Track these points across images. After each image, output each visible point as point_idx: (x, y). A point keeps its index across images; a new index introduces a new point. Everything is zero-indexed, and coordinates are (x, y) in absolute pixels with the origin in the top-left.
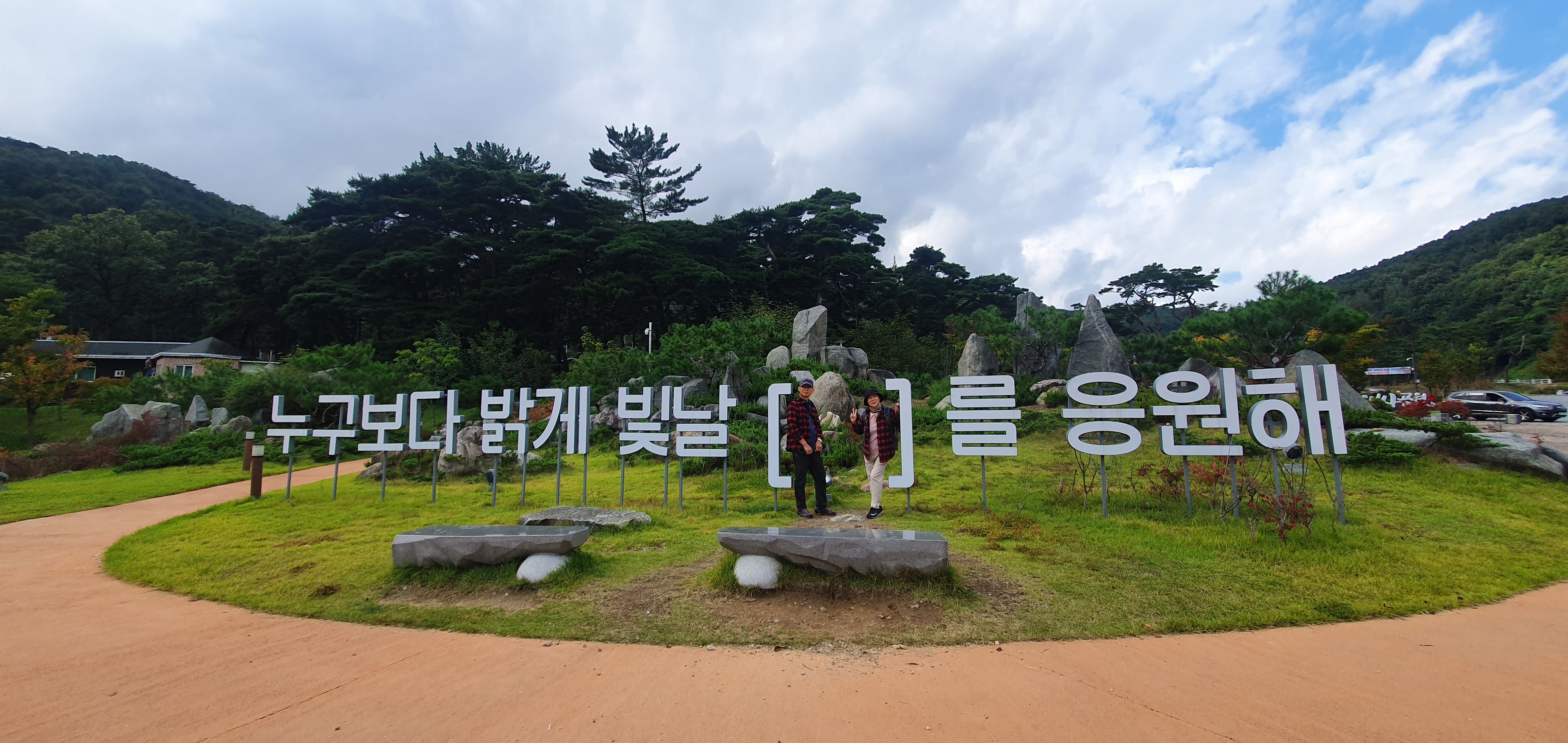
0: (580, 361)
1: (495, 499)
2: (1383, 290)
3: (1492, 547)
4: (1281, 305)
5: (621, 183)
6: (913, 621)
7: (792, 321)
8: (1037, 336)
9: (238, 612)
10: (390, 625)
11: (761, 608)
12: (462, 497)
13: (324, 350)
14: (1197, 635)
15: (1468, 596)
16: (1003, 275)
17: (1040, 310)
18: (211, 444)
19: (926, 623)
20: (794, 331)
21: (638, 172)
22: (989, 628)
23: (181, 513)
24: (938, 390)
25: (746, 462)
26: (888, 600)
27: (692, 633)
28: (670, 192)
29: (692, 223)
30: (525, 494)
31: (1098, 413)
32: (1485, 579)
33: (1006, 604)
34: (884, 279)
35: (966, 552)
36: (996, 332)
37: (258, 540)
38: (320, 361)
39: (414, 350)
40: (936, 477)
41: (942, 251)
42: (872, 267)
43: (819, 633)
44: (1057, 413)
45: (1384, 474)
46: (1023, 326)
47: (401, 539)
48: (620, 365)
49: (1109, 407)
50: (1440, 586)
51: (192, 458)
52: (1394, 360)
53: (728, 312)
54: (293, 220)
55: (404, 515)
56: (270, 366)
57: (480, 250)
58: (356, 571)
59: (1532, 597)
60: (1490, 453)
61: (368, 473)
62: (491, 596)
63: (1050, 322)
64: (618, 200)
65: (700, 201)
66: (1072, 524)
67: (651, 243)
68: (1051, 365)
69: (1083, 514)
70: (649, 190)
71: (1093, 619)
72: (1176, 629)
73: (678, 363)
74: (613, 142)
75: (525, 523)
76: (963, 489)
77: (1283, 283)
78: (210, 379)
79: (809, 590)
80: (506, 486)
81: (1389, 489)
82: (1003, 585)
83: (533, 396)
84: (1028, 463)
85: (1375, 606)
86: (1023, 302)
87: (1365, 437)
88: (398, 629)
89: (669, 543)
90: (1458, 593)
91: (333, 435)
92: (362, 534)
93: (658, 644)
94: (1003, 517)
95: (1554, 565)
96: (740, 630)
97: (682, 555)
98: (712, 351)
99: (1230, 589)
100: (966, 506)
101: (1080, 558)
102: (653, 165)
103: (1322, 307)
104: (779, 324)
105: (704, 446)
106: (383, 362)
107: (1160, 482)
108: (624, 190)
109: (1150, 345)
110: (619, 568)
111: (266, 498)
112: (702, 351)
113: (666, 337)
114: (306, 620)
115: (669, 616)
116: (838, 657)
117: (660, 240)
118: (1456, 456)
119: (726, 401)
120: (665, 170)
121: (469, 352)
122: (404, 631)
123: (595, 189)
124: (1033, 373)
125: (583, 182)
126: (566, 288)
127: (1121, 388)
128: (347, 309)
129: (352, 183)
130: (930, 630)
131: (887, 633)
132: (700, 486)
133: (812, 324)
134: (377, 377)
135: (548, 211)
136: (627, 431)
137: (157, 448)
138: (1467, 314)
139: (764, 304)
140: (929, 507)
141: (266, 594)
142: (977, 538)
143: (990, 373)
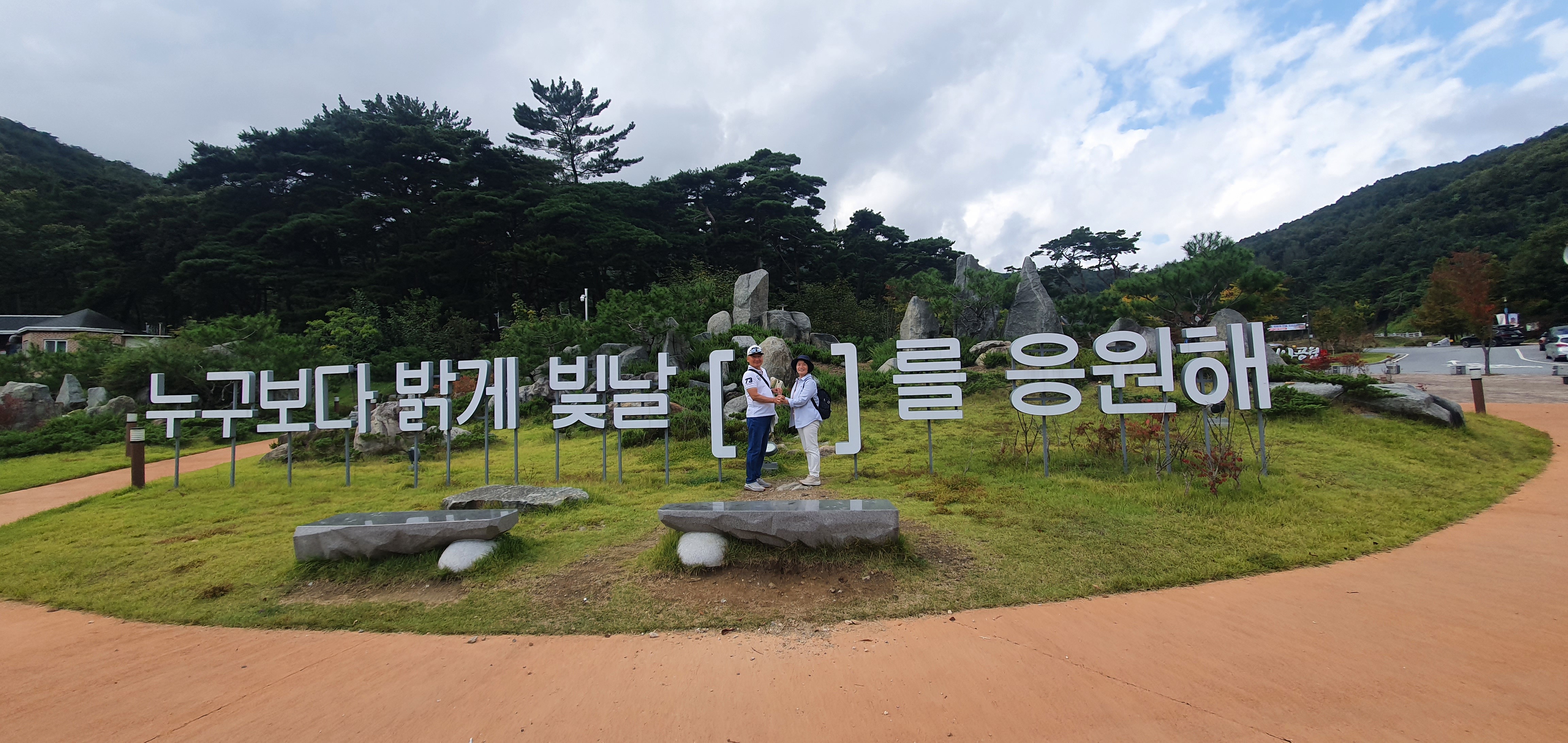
0: (510, 329)
1: (417, 479)
2: (1282, 252)
3: (1396, 492)
4: (1205, 265)
5: (549, 141)
6: (865, 593)
7: (733, 286)
8: (976, 298)
9: (106, 622)
10: (290, 628)
11: (707, 587)
12: (380, 479)
13: (218, 322)
14: (1141, 593)
15: (1381, 540)
16: (941, 238)
17: (979, 272)
18: (87, 428)
19: (878, 595)
20: (735, 295)
21: (567, 130)
22: (940, 596)
23: (47, 507)
24: (881, 353)
25: (689, 431)
26: (839, 572)
27: (633, 619)
28: (602, 152)
29: (627, 184)
30: (450, 473)
31: (1041, 374)
32: (1393, 523)
33: (957, 570)
34: (825, 243)
35: (915, 518)
36: (937, 295)
37: (136, 537)
38: (215, 334)
39: (327, 320)
40: (881, 441)
41: (882, 215)
42: (813, 230)
43: (769, 612)
44: (996, 373)
45: (1297, 425)
46: (962, 288)
47: (303, 531)
48: (554, 334)
49: (1050, 368)
50: (1356, 532)
51: (65, 444)
52: (1291, 317)
53: (667, 277)
54: (175, 177)
55: (314, 501)
56: (155, 341)
57: (396, 212)
58: (253, 567)
59: (1436, 538)
60: (1390, 403)
61: (273, 456)
62: (409, 589)
63: (988, 284)
64: (547, 159)
65: (634, 161)
66: (1015, 485)
67: (584, 205)
68: (989, 326)
69: (1025, 473)
70: (580, 149)
71: (1042, 581)
72: (1121, 588)
73: (616, 330)
74: (539, 96)
75: (449, 506)
76: (908, 452)
77: (1207, 244)
78: (83, 356)
79: (757, 567)
80: (431, 464)
81: (1302, 440)
82: (952, 550)
83: (454, 368)
84: (970, 424)
85: (1300, 555)
86: (962, 264)
87: (1281, 391)
88: (300, 632)
89: (608, 521)
90: (1372, 538)
91: (227, 415)
92: (263, 524)
93: (595, 633)
94: (949, 479)
95: (1449, 507)
96: (684, 613)
97: (622, 534)
98: (651, 317)
99: (1169, 545)
100: (913, 470)
101: (1025, 518)
102: (583, 122)
103: (1242, 267)
104: (719, 288)
105: (643, 417)
106: (291, 334)
107: (1095, 439)
108: (553, 149)
109: (1081, 305)
110: (553, 551)
111: (151, 487)
112: (641, 317)
113: (602, 303)
114: (189, 628)
115: (607, 602)
116: (789, 637)
117: (593, 202)
118: (1359, 407)
119: (666, 370)
120: (597, 128)
121: (390, 322)
122: (307, 634)
123: (521, 148)
124: (973, 334)
125: (507, 139)
126: (494, 253)
127: (1063, 349)
128: (247, 277)
129: (244, 137)
130: (881, 602)
131: (839, 609)
132: (641, 457)
133: (754, 288)
134: (283, 351)
135: (471, 171)
136: (560, 403)
137: (21, 435)
138: (1353, 274)
139: (704, 268)
140: (876, 471)
141: (142, 599)
142: (925, 503)
143: (931, 335)
